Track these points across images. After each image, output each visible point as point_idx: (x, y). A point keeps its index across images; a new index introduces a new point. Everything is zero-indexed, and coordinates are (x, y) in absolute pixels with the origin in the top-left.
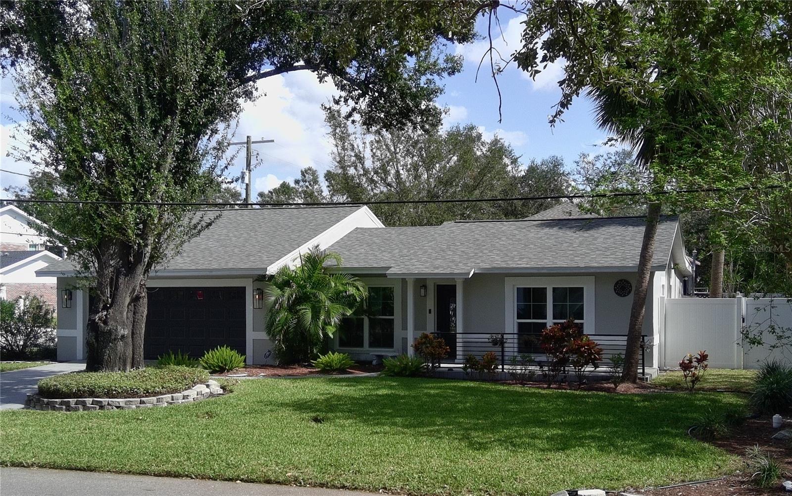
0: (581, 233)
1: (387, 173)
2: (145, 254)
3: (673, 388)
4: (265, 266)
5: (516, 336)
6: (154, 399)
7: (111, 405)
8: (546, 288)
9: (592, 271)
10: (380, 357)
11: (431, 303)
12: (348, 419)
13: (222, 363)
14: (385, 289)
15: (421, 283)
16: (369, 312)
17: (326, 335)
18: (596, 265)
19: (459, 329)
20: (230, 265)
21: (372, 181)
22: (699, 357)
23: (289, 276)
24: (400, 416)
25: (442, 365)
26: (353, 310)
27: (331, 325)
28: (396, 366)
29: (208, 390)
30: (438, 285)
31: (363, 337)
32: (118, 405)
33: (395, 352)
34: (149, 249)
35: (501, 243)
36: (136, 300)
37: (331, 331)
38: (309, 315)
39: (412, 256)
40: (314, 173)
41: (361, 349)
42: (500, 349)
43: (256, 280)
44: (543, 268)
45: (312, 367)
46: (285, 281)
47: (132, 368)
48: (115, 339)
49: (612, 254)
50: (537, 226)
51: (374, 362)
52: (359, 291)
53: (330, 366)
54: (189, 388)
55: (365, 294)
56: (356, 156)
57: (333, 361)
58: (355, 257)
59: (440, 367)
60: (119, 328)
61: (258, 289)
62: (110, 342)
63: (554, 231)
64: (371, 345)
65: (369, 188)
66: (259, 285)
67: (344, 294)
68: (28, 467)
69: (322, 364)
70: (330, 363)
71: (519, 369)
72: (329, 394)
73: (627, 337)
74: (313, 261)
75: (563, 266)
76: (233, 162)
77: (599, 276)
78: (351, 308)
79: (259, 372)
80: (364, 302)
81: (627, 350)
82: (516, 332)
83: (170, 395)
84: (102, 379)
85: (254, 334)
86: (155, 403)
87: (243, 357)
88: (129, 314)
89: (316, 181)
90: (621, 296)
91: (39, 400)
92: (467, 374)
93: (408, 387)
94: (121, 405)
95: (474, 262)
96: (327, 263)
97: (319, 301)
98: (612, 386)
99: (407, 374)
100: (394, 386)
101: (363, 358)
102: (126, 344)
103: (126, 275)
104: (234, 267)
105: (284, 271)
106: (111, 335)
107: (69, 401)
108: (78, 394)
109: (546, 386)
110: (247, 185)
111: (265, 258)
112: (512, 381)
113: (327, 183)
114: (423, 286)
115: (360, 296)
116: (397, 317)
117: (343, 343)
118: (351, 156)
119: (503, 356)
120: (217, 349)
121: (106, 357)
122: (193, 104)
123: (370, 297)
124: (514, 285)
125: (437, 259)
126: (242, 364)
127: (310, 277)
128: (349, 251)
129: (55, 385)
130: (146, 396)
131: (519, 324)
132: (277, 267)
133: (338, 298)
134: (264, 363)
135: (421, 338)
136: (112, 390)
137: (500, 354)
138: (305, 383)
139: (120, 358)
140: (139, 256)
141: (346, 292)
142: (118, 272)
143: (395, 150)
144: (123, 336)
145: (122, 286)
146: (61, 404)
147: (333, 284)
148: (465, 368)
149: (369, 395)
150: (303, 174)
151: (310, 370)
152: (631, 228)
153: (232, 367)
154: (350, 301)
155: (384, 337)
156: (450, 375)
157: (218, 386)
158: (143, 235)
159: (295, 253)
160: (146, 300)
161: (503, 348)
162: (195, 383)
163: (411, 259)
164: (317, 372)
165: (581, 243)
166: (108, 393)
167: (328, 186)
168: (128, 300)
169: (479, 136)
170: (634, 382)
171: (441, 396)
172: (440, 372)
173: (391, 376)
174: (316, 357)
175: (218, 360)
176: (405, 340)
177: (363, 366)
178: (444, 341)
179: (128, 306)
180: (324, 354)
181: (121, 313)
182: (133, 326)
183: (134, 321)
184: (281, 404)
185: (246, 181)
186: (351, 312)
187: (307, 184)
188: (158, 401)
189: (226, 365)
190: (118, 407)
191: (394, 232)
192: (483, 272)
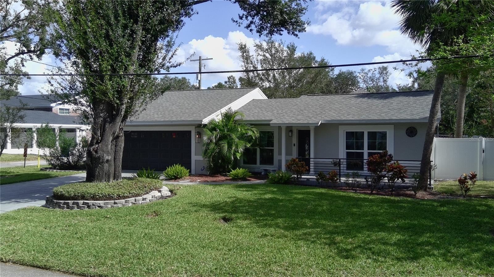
0: (382, 100)
1: (269, 75)
2: (121, 110)
3: (451, 195)
4: (201, 119)
5: (345, 160)
6: (123, 201)
7: (94, 205)
8: (364, 132)
9: (393, 121)
10: (266, 170)
11: (295, 140)
12: (246, 220)
13: (176, 174)
14: (268, 132)
15: (290, 129)
16: (260, 145)
17: (235, 158)
18: (395, 118)
19: (312, 156)
20: (183, 119)
21: (261, 79)
22: (471, 176)
23: (215, 124)
24: (281, 217)
25: (303, 177)
26: (251, 144)
27: (239, 153)
28: (275, 177)
29: (159, 194)
30: (299, 130)
31: (256, 159)
32: (99, 205)
33: (274, 167)
34: (124, 106)
35: (335, 106)
36: (116, 138)
37: (238, 156)
38: (226, 147)
39: (284, 114)
40: (234, 78)
41: (256, 166)
42: (338, 168)
43: (197, 127)
44: (363, 120)
45: (227, 176)
46: (213, 127)
47: (114, 180)
48: (102, 162)
49: (404, 112)
50: (355, 97)
51: (263, 173)
52: (254, 133)
53: (238, 176)
54: (147, 193)
55: (258, 135)
56: (253, 67)
57: (239, 173)
58: (252, 114)
59: (301, 178)
60: (105, 155)
61: (198, 132)
62: (99, 164)
63: (365, 99)
64: (261, 163)
65: (260, 83)
66: (198, 130)
67: (246, 135)
68: (6, 262)
69: (233, 175)
70: (237, 174)
71: (351, 180)
72: (235, 197)
73: (420, 162)
74: (228, 117)
75: (375, 119)
76: (176, 53)
77: (397, 125)
78: (249, 143)
79: (197, 179)
80: (257, 140)
81: (421, 170)
82: (345, 158)
83: (134, 198)
84: (92, 188)
85: (196, 157)
86: (124, 203)
87: (188, 170)
88: (112, 146)
89: (234, 82)
90: (410, 137)
91: (52, 201)
92: (319, 183)
93: (285, 193)
94: (101, 205)
95: (321, 117)
96: (237, 118)
97: (232, 139)
98: (413, 192)
99: (283, 182)
100: (274, 191)
101: (256, 170)
102: (110, 165)
103: (110, 123)
104: (184, 120)
105: (211, 122)
106: (100, 160)
107: (69, 202)
108: (75, 198)
109: (369, 192)
110: (199, 81)
111: (202, 115)
112: (346, 187)
113: (240, 83)
114: (291, 130)
115: (255, 136)
116: (276, 148)
117: (245, 163)
118: (251, 67)
119: (340, 172)
120: (174, 166)
121: (97, 173)
122: (152, 17)
123: (260, 136)
124: (344, 130)
125: (298, 115)
126: (188, 174)
127: (226, 125)
128: (249, 111)
129: (62, 192)
130: (119, 199)
131: (347, 152)
132: (208, 120)
133: (242, 137)
134: (201, 173)
135: (291, 161)
136: (96, 195)
137: (339, 171)
138: (222, 188)
139: (106, 174)
140: (118, 110)
141: (247, 134)
142: (105, 121)
143: (273, 64)
144: (108, 161)
145: (108, 129)
146: (64, 203)
147: (240, 130)
148: (317, 179)
149: (260, 199)
150: (229, 78)
151: (226, 178)
152: (411, 98)
153: (181, 176)
154: (249, 139)
155: (268, 159)
156: (308, 184)
157: (167, 191)
158: (120, 99)
159: (218, 112)
160: (123, 138)
161: (340, 167)
162: (152, 190)
163: (284, 115)
164: (230, 180)
165: (383, 106)
166: (93, 197)
167: (240, 84)
168: (111, 138)
169: (314, 58)
170: (425, 190)
171: (305, 200)
172: (302, 181)
173: (272, 183)
174: (230, 171)
175: (173, 172)
176: (280, 161)
177: (257, 175)
178: (304, 163)
179: (112, 142)
180: (234, 169)
181: (107, 146)
182: (115, 153)
183: (115, 151)
184: (203, 205)
185: (199, 79)
186: (250, 145)
187: (231, 83)
188: (126, 202)
189: (178, 175)
190: (99, 207)
191: (273, 101)
192: (327, 122)
